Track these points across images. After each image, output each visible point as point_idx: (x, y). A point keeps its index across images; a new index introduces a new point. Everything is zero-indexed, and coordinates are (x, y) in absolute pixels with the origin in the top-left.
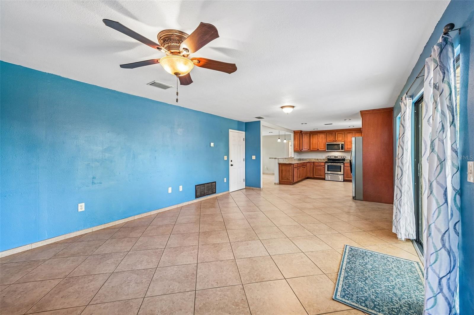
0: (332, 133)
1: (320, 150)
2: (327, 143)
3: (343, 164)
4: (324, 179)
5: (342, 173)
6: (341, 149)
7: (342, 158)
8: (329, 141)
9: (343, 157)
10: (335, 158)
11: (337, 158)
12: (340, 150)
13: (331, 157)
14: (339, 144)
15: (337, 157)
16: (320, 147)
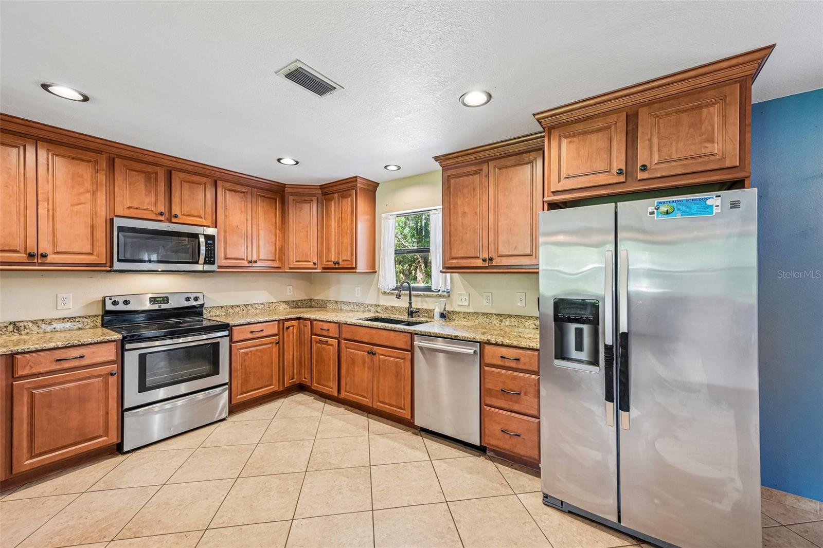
0: (150, 169)
1: (52, 258)
2: (118, 222)
3: (226, 333)
4: (118, 449)
5: (223, 377)
6: (205, 263)
7: (193, 303)
8: (127, 213)
9: (196, 299)
10: (156, 307)
11: (164, 306)
12: (197, 263)
13: (126, 302)
14: (196, 236)
15: (166, 300)
16: (54, 244)
